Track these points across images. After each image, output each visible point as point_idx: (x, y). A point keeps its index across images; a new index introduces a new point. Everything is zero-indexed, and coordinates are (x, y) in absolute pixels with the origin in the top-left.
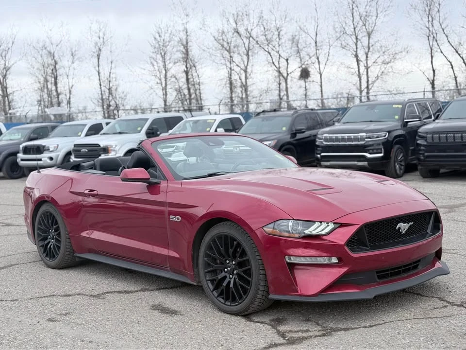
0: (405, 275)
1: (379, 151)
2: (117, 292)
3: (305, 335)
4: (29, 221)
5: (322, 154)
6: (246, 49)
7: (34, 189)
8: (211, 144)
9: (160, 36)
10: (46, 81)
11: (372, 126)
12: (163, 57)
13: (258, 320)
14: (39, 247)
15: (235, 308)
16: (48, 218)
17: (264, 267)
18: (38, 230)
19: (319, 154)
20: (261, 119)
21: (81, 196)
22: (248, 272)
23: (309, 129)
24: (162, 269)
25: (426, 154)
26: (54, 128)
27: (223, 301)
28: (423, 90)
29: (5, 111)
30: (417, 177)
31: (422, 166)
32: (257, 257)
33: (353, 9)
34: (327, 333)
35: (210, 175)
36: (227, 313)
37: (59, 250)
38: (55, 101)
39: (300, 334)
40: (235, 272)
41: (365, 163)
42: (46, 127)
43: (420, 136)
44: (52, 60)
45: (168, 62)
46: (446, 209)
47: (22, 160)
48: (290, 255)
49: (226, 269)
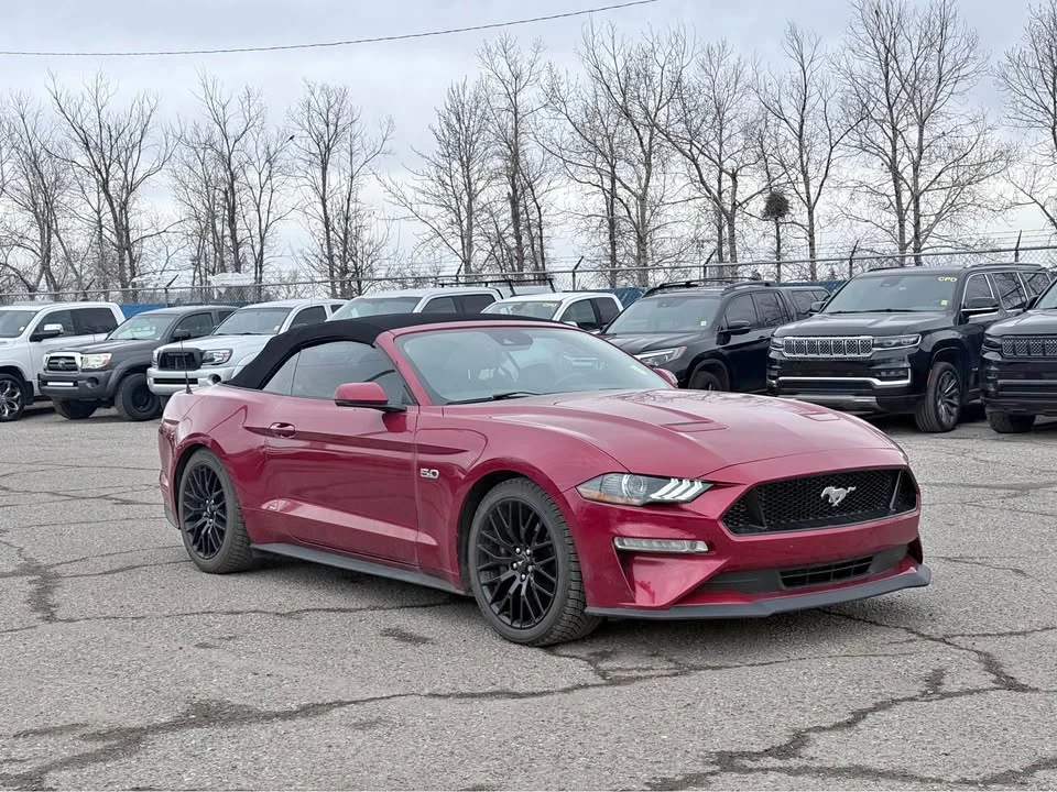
0: (839, 582)
1: (901, 373)
2: (324, 610)
3: (641, 674)
4: (167, 484)
5: (781, 378)
6: (644, 151)
7: (178, 423)
8: (507, 342)
9: (459, 120)
10: (212, 215)
11: (888, 321)
12: (466, 166)
13: (569, 653)
14: (186, 533)
15: (527, 634)
16: (203, 479)
17: (577, 557)
18: (185, 500)
19: (775, 378)
20: (656, 302)
21: (264, 434)
22: (551, 567)
23: (759, 326)
24: (406, 569)
25: (1000, 382)
26: (224, 315)
27: (508, 621)
28: (1014, 246)
29: (122, 279)
30: (984, 432)
31: (993, 406)
32: (566, 540)
33: (887, 65)
34: (681, 671)
35: (498, 398)
36: (515, 643)
37: (222, 538)
38: (229, 258)
39: (635, 673)
40: (530, 568)
41: (871, 400)
42: (208, 313)
43: (989, 344)
44: (226, 171)
45: (476, 176)
46: (1010, 491)
47: (157, 381)
48: (622, 536)
49: (515, 565)
